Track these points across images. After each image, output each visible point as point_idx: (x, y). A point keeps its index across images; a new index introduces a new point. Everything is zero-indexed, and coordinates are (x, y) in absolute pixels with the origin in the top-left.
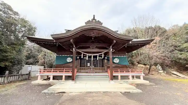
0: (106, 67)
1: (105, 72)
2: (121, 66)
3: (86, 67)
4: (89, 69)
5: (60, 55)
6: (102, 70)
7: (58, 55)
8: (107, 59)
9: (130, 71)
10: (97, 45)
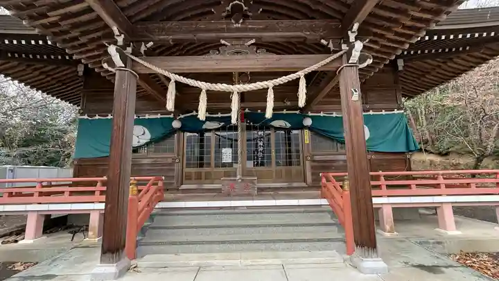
0: (308, 164)
1: (302, 188)
2: (379, 157)
3: (217, 166)
4: (227, 174)
5: (97, 117)
6: (289, 177)
7: (86, 117)
8: (310, 128)
9: (441, 181)
10: (265, 30)
